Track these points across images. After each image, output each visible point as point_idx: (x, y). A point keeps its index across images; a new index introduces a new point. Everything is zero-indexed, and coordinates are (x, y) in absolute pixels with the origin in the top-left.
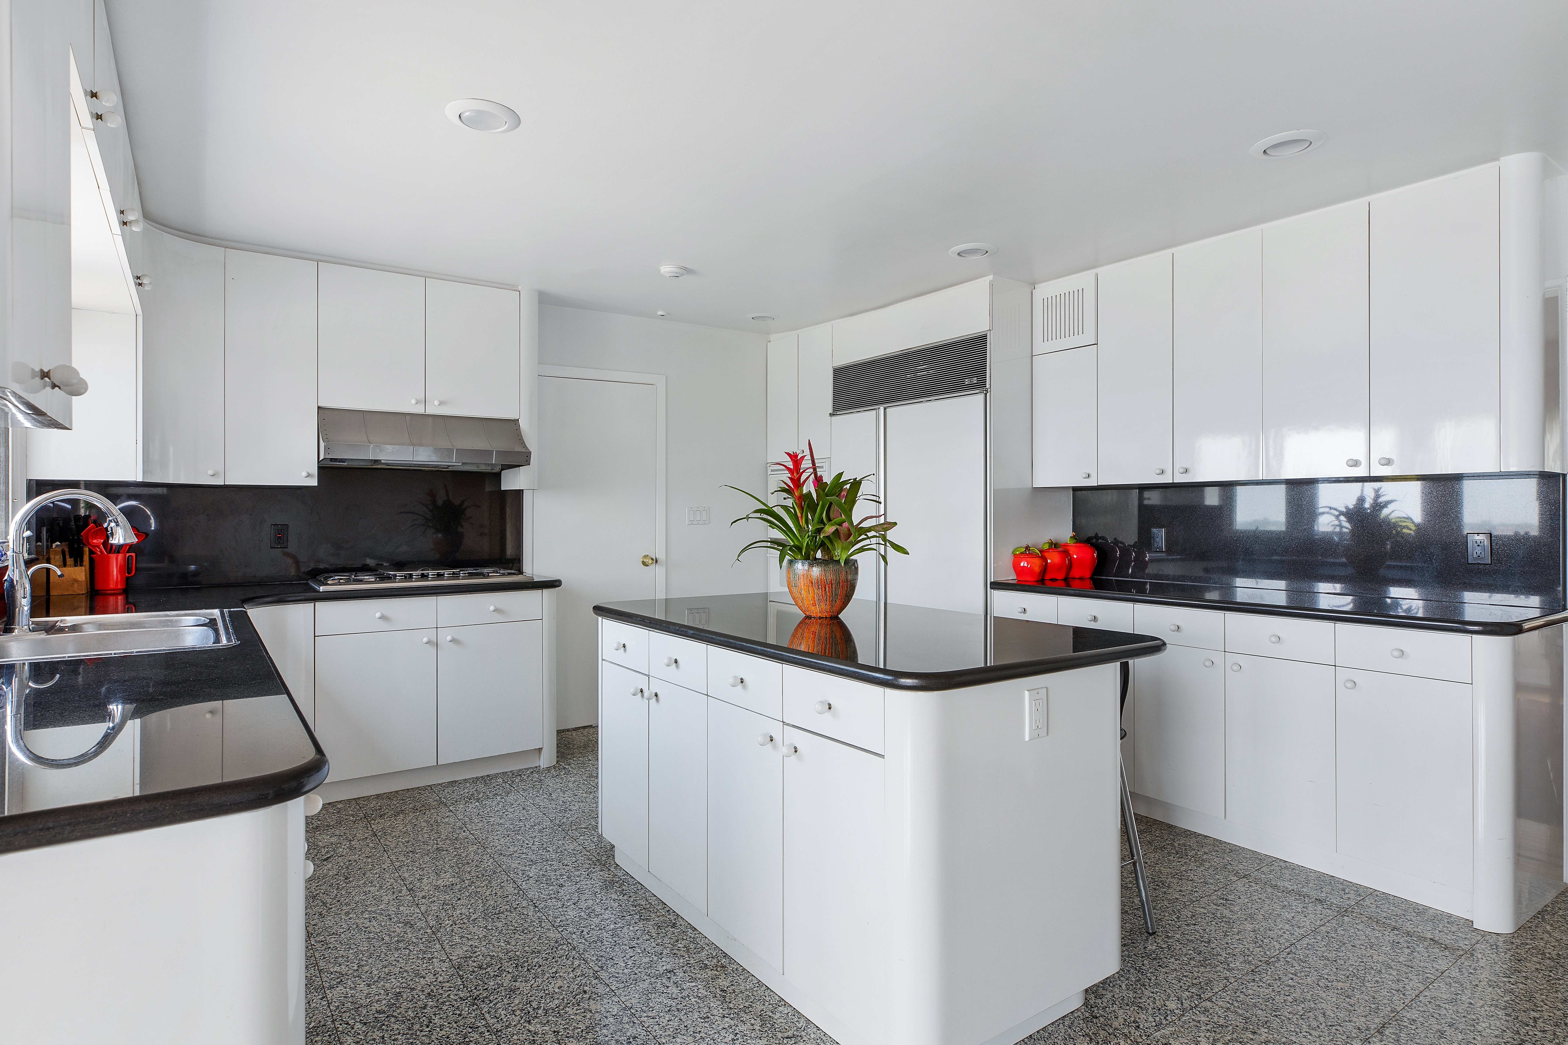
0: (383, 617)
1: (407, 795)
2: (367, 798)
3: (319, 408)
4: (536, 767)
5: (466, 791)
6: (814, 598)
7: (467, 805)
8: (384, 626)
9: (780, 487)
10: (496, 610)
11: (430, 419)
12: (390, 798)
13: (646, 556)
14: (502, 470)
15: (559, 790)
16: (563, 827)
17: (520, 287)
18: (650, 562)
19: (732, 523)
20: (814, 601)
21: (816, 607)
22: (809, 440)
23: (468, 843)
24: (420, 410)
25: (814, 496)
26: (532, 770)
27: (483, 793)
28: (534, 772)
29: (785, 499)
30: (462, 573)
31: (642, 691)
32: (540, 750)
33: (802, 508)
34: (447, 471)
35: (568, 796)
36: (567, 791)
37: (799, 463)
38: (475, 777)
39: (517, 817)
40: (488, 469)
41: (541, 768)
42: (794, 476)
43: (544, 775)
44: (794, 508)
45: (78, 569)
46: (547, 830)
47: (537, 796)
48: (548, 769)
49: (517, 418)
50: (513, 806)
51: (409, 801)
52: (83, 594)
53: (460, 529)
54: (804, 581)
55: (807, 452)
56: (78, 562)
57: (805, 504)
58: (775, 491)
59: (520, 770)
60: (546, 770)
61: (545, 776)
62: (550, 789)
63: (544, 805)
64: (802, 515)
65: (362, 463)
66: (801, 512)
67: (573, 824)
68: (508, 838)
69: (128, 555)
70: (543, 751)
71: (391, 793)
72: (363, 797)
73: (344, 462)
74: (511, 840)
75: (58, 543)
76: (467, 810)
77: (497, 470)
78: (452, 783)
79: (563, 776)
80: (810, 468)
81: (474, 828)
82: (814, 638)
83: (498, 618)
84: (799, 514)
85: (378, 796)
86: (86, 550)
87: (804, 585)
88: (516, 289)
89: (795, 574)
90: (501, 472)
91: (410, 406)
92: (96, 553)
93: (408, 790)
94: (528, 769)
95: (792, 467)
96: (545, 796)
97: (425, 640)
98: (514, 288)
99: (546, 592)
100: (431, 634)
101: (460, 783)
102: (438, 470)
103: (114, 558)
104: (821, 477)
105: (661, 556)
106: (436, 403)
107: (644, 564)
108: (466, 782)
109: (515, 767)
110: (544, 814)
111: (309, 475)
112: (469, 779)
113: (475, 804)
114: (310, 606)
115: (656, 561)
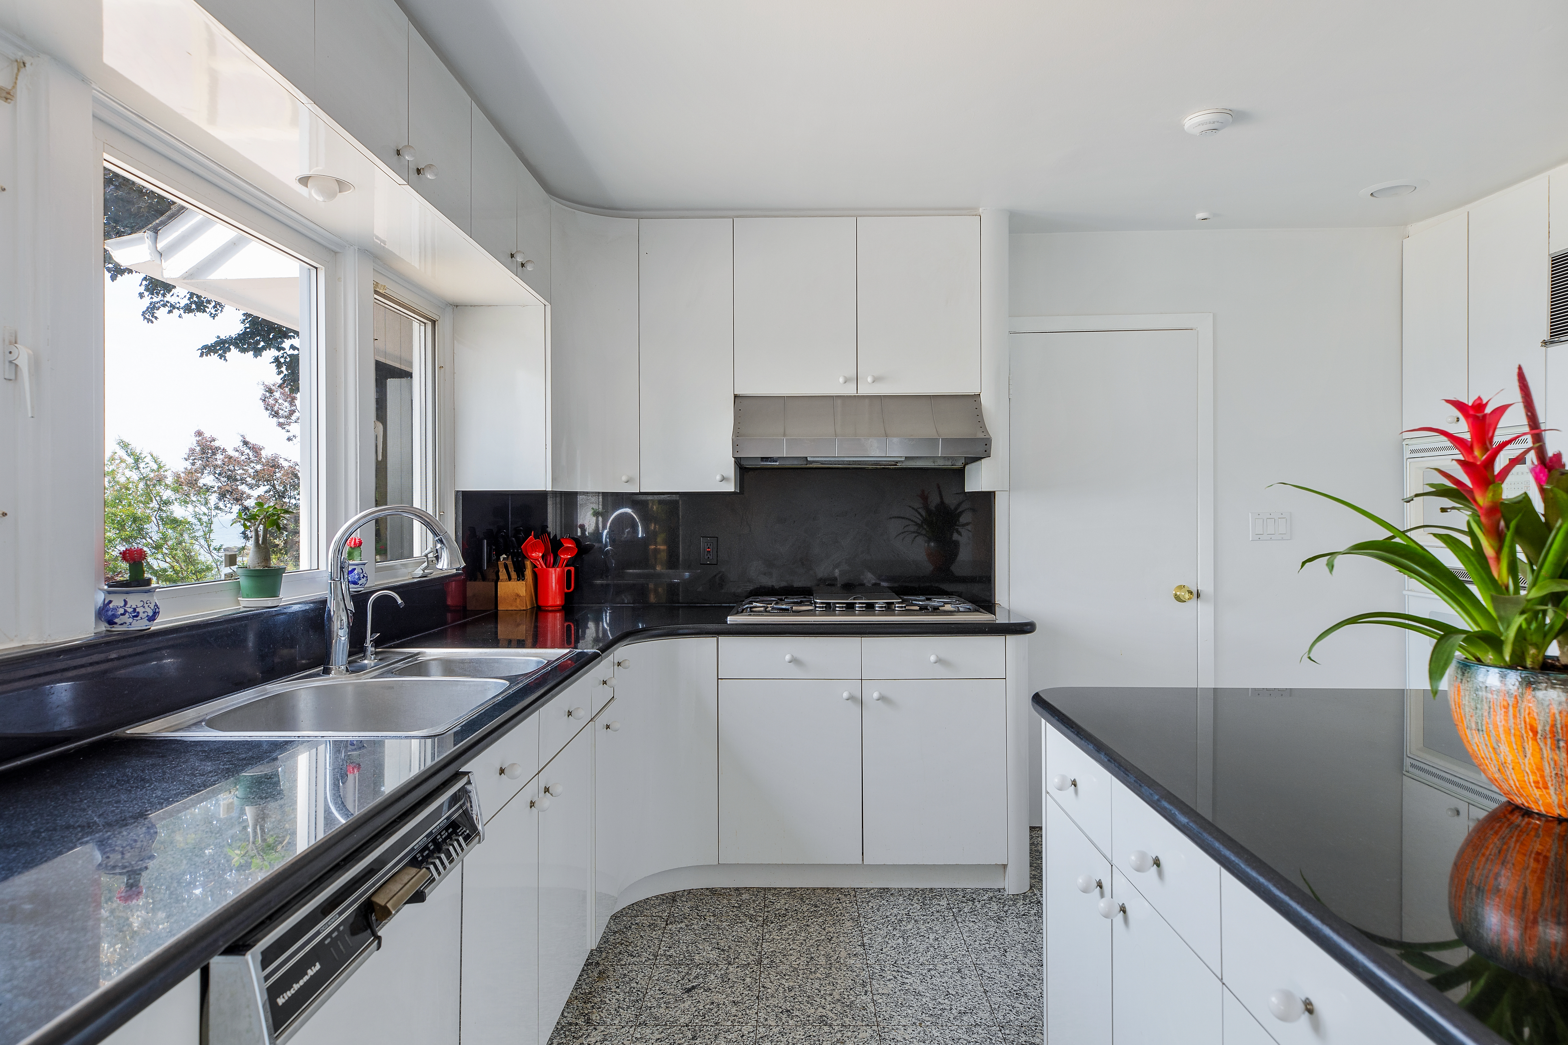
0: (794, 661)
1: (823, 899)
2: (777, 892)
3: (736, 396)
4: (999, 890)
5: (895, 911)
6: (1540, 769)
7: (887, 939)
8: (795, 672)
9: (1432, 485)
10: (939, 661)
11: (867, 401)
12: (802, 899)
13: (1181, 587)
14: (966, 464)
15: (1019, 946)
16: (1007, 1032)
17: (981, 209)
18: (1187, 596)
19: (1304, 563)
20: (1542, 777)
21: (1549, 794)
22: (1520, 368)
23: (862, 1021)
24: (850, 390)
25: (1539, 506)
26: (991, 894)
27: (915, 921)
28: (994, 899)
29: (1444, 510)
30: (898, 607)
31: (1100, 885)
32: (1005, 866)
33: (1498, 536)
34: (895, 469)
35: (1030, 963)
36: (1031, 951)
37: (1490, 425)
38: (914, 887)
39: (944, 985)
40: (948, 464)
41: (1006, 893)
42: (1475, 458)
43: (1005, 909)
44: (1471, 533)
45: (521, 584)
46: (980, 1031)
47: (985, 950)
48: (1015, 898)
49: (977, 391)
50: (946, 961)
51: (822, 909)
52: (524, 610)
53: (955, 537)
54: (1507, 721)
55: (1515, 396)
56: (521, 576)
57: (1507, 527)
58: (1417, 495)
59: (977, 890)
60: (1012, 900)
61: (1007, 911)
62: (1007, 939)
63: (990, 971)
64: (1499, 552)
65: (796, 463)
66: (1496, 545)
67: (1023, 1029)
68: (919, 1029)
69: (566, 569)
70: (1010, 869)
71: (808, 889)
72: (775, 889)
73: (776, 461)
74: (922, 1034)
75: (504, 556)
76: (884, 950)
77: (959, 464)
78: (884, 891)
79: (1032, 918)
80: (1525, 434)
81: (880, 991)
82: (1543, 871)
83: (942, 672)
84: (1489, 550)
85: (792, 891)
86: (528, 563)
87: (1508, 731)
88: (975, 213)
89: (1478, 700)
90: (964, 467)
91: (837, 386)
92: (537, 567)
93: (828, 889)
94: (986, 890)
95: (1467, 436)
96: (997, 953)
97: (845, 695)
98: (971, 211)
99: (1012, 639)
100: (854, 688)
101: (892, 894)
102: (884, 468)
103: (553, 572)
104: (1558, 457)
105: (1205, 586)
106: (870, 379)
107: (1178, 598)
108: (900, 895)
109: (970, 884)
110: (985, 992)
111: (723, 479)
112: (906, 890)
113: (897, 942)
114: (711, 641)
115: (1198, 596)
